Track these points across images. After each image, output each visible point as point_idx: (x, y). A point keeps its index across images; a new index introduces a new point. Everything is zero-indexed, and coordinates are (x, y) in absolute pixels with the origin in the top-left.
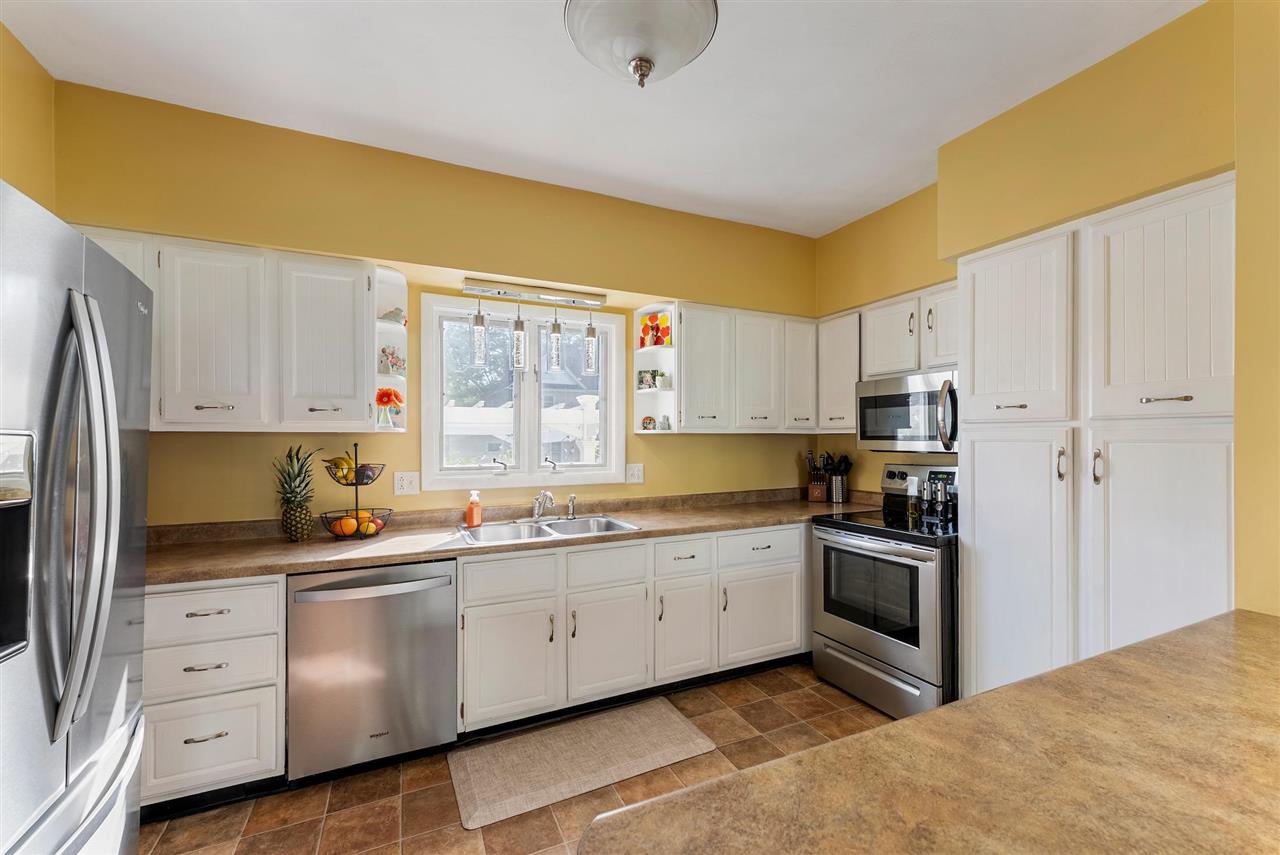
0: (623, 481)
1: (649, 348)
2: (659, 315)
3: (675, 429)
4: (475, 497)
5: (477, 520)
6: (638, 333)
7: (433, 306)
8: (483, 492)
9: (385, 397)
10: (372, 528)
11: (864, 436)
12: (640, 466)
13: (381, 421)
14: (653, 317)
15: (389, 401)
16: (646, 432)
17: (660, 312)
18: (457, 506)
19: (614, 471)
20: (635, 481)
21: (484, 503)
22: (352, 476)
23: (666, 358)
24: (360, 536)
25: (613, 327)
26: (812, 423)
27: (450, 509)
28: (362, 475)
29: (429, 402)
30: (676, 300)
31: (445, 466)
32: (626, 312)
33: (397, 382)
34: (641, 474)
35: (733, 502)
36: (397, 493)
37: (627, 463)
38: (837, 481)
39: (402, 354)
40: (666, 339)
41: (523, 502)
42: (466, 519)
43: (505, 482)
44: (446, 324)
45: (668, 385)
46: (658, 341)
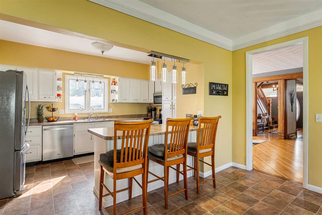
0: (108, 112)
1: (113, 86)
2: (115, 79)
3: (118, 102)
4: (76, 114)
5: (77, 119)
6: (111, 82)
7: (67, 77)
8: (78, 114)
9: (59, 95)
10: (56, 120)
11: (154, 103)
12: (112, 109)
13: (58, 100)
14: (114, 80)
15: (59, 96)
16: (113, 102)
17: (115, 78)
18: (73, 116)
19: (106, 110)
20: (110, 112)
21: (78, 116)
22: (51, 110)
23: (116, 88)
24: (53, 121)
25: (106, 81)
26: (147, 101)
27: (71, 117)
28: (54, 110)
29: (66, 96)
30: (118, 77)
31: (70, 108)
32: (109, 78)
33: (61, 92)
34: (112, 111)
35: (132, 117)
36: (60, 114)
37: (109, 108)
38: (153, 112)
39: (61, 87)
40: (116, 84)
41: (87, 116)
42: (75, 119)
43: (82, 112)
44: (70, 80)
45: (117, 93)
46: (115, 84)
